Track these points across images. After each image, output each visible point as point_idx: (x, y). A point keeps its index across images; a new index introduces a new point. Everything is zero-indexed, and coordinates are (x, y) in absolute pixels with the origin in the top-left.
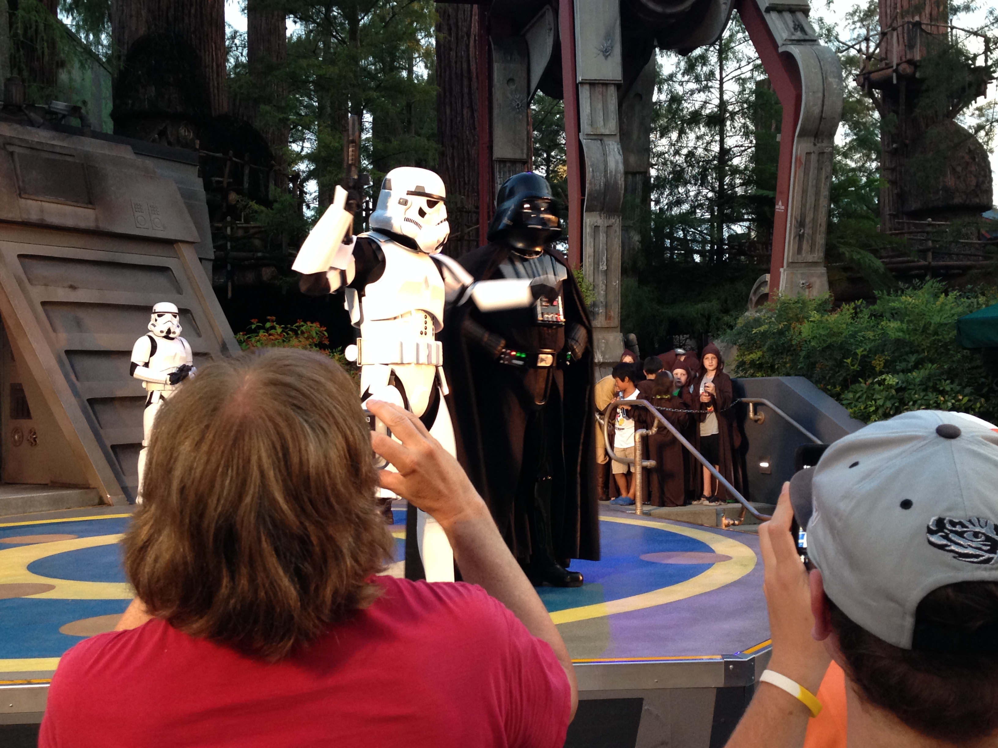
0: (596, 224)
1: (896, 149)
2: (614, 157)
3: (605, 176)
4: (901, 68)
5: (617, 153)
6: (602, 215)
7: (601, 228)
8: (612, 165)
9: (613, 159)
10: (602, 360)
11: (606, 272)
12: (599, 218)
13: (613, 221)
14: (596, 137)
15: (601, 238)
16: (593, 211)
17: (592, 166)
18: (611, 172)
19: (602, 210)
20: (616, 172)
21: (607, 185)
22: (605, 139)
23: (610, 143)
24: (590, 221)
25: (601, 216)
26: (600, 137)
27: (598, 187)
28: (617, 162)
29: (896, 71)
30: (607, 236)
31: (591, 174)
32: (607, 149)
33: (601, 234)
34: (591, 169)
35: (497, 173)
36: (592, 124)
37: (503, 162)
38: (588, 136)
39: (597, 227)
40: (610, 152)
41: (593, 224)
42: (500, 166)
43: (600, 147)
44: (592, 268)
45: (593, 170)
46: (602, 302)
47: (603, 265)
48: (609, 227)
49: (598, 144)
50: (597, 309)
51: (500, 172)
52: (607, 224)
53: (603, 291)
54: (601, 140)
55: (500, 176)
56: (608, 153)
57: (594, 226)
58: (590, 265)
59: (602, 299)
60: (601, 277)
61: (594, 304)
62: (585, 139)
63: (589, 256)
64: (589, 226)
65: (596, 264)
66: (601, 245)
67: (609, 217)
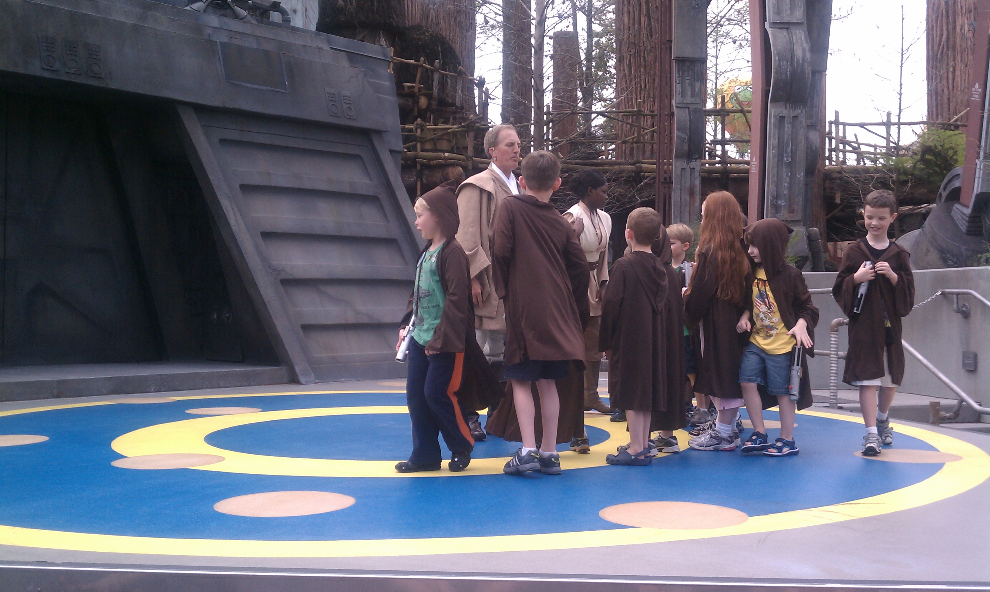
0: (781, 115)
2: (802, 46)
3: (792, 65)
5: (804, 42)
6: (788, 105)
7: (786, 119)
8: (799, 53)
9: (801, 48)
11: (790, 165)
12: (784, 108)
13: (799, 111)
14: (782, 26)
15: (786, 129)
16: (778, 102)
17: (778, 54)
18: (798, 61)
19: (787, 100)
20: (804, 60)
21: (793, 73)
22: (792, 27)
23: (797, 32)
24: (775, 112)
25: (786, 107)
26: (786, 26)
27: (784, 76)
28: (804, 50)
30: (793, 126)
31: (777, 63)
32: (794, 38)
33: (786, 125)
34: (777, 58)
35: (675, 73)
36: (778, 12)
37: (681, 61)
38: (774, 25)
39: (782, 118)
40: (797, 40)
41: (778, 115)
42: (679, 65)
43: (787, 36)
44: (776, 160)
45: (779, 59)
46: (785, 195)
47: (787, 157)
48: (795, 117)
49: (785, 32)
50: (779, 202)
51: (679, 71)
52: (792, 115)
53: (787, 184)
54: (787, 29)
55: (679, 75)
56: (795, 41)
57: (778, 117)
58: (774, 156)
59: (786, 192)
60: (784, 170)
61: (777, 197)
62: (772, 28)
63: (773, 148)
64: (774, 116)
65: (780, 155)
66: (786, 136)
67: (795, 109)
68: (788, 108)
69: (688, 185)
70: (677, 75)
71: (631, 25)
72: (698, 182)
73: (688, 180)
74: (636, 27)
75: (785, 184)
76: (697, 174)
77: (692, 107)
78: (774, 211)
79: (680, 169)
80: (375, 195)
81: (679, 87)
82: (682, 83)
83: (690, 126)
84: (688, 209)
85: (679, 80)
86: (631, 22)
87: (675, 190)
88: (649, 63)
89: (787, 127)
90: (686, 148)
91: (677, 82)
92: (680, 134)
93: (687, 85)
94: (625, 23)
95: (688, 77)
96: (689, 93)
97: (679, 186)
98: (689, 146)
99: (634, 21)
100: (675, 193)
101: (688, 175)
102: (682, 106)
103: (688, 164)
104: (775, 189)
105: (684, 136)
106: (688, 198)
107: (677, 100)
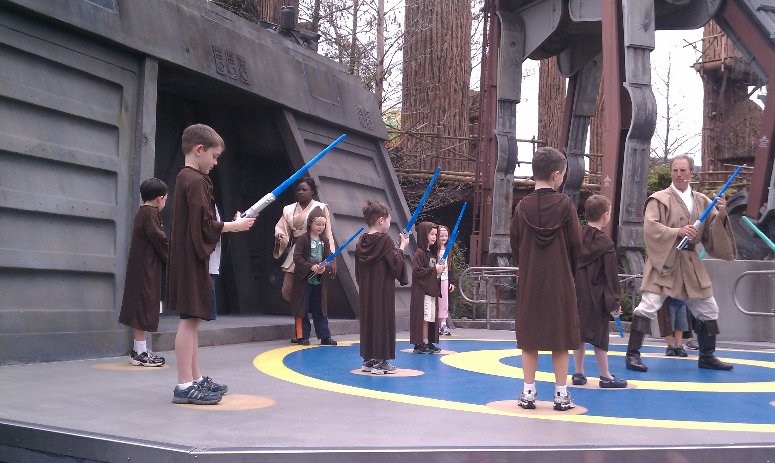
0: (635, 148)
1: (715, 116)
2: (651, 101)
3: (646, 114)
4: (728, 61)
7: (638, 151)
10: (634, 246)
11: (638, 182)
12: (637, 143)
13: (646, 146)
14: (637, 86)
15: (638, 158)
16: (633, 138)
17: (637, 105)
18: (649, 111)
19: (638, 139)
20: (653, 111)
22: (643, 87)
24: (631, 145)
25: (638, 142)
26: (640, 86)
27: (640, 121)
29: (724, 63)
30: (642, 157)
31: (637, 111)
32: (646, 95)
33: (638, 155)
34: (637, 108)
35: (499, 109)
36: (635, 76)
37: (503, 101)
38: (632, 84)
39: (636, 150)
40: (648, 97)
41: (633, 148)
42: (501, 104)
43: (641, 93)
44: (630, 179)
45: (638, 109)
46: (634, 204)
47: (637, 177)
48: (644, 150)
49: (639, 90)
50: (630, 209)
51: (501, 109)
52: (642, 148)
53: (637, 196)
54: (640, 88)
55: (501, 111)
56: (647, 98)
57: (633, 149)
58: (629, 177)
59: (635, 202)
60: (635, 186)
61: (629, 205)
62: (630, 87)
63: (629, 170)
64: (631, 148)
65: (633, 176)
66: (637, 163)
67: (643, 143)
68: (639, 143)
69: (505, 191)
70: (500, 112)
71: (417, 69)
72: (511, 190)
73: (505, 188)
74: (422, 71)
75: (635, 197)
76: (511, 184)
77: (509, 135)
78: (627, 215)
79: (500, 180)
80: (383, 189)
81: (501, 120)
82: (503, 118)
83: (509, 148)
84: (504, 209)
85: (501, 115)
86: (417, 67)
87: (495, 195)
88: (431, 99)
89: (638, 157)
90: (505, 165)
91: (500, 117)
92: (503, 155)
93: (506, 119)
94: (413, 68)
95: (507, 113)
96: (508, 125)
97: (498, 192)
98: (508, 164)
99: (420, 66)
100: (495, 197)
101: (505, 184)
102: (503, 134)
103: (505, 177)
104: (628, 199)
105: (505, 156)
106: (504, 202)
107: (500, 129)
